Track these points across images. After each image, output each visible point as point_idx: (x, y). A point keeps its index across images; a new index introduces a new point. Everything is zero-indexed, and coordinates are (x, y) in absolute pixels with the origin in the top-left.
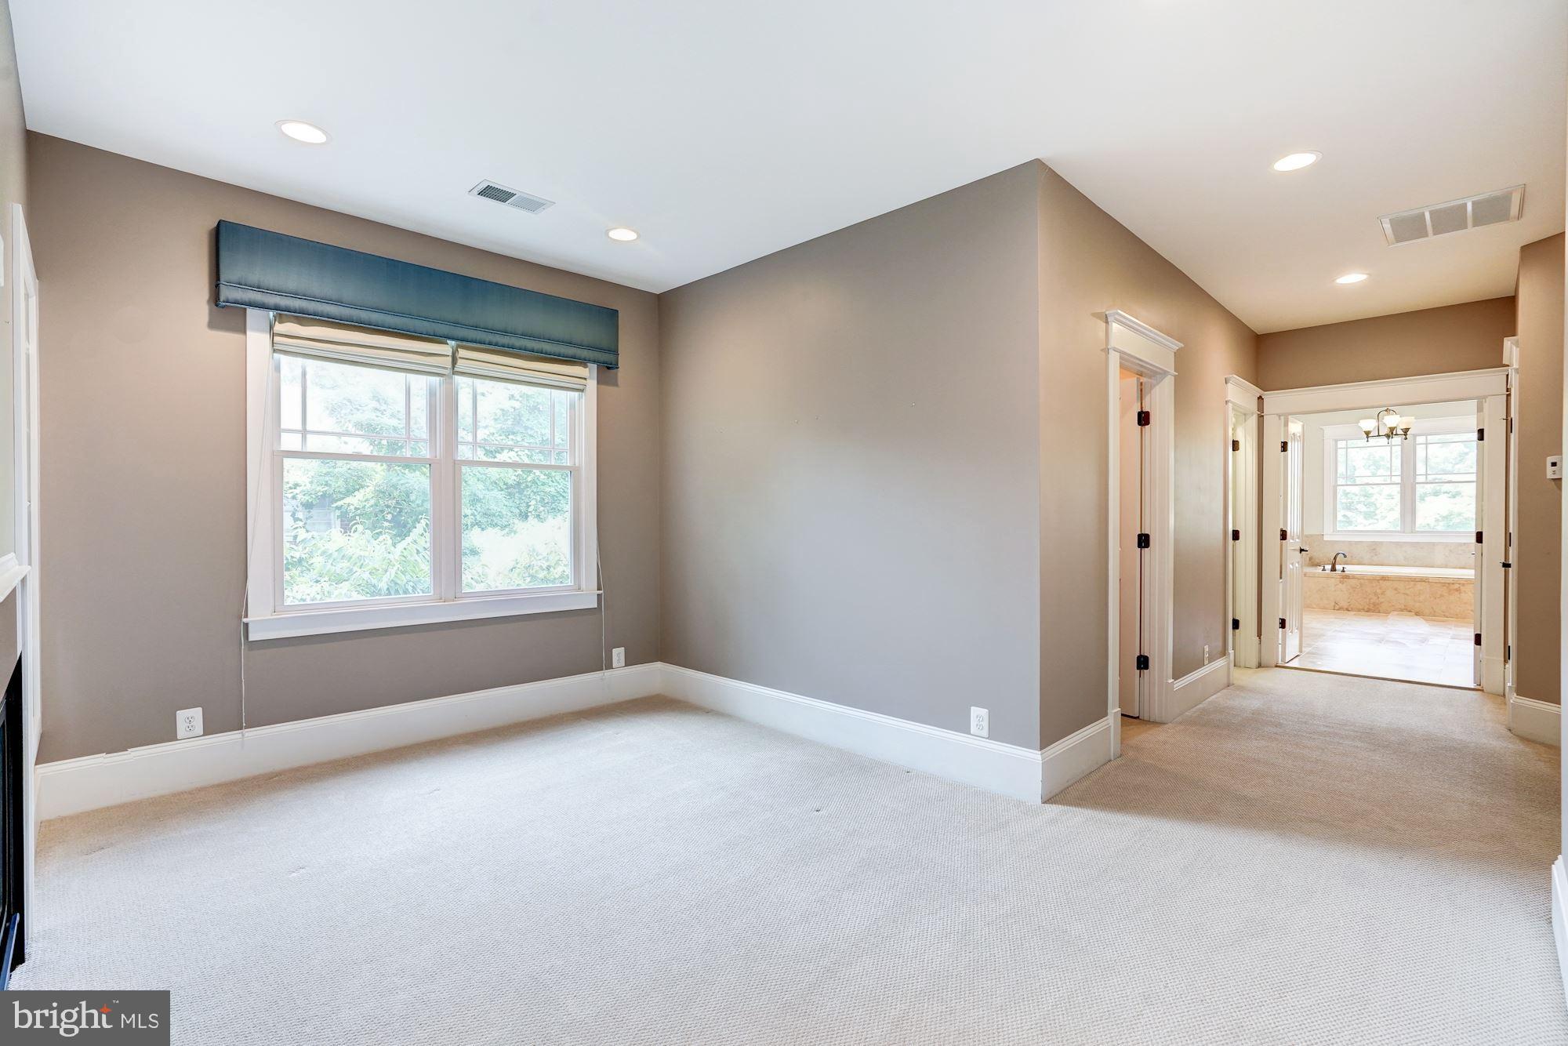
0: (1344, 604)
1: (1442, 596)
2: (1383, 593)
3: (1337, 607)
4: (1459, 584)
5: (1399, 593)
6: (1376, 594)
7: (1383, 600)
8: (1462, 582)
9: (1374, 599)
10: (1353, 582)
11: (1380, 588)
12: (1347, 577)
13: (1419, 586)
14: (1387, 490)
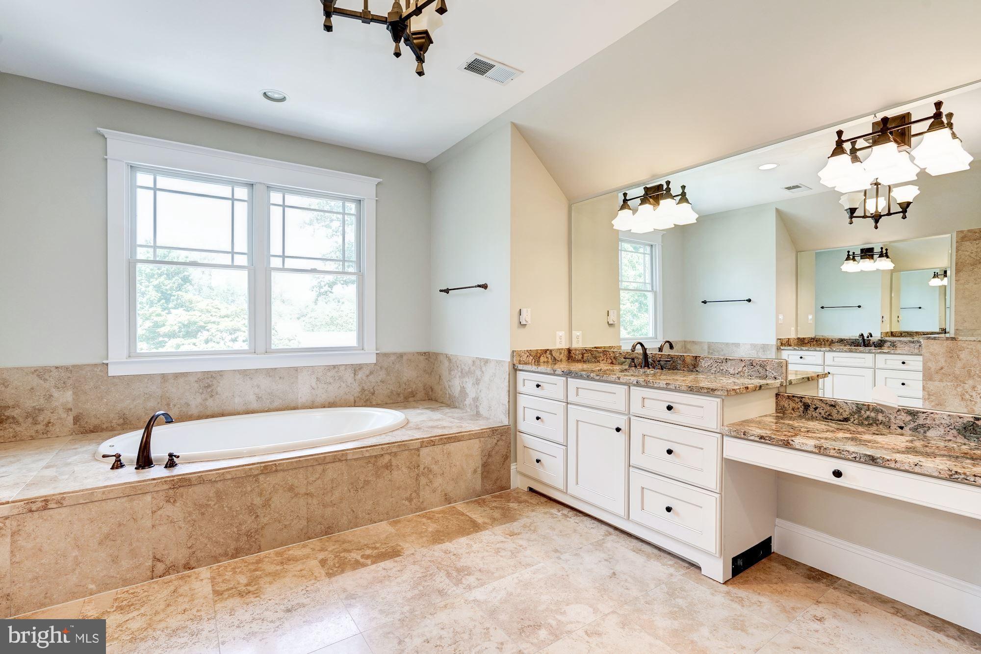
0: (178, 555)
1: (367, 482)
2: (266, 504)
3: (160, 567)
4: (390, 454)
5: (296, 495)
6: (251, 510)
7: (265, 520)
8: (394, 450)
9: (249, 523)
10: (198, 492)
11: (260, 494)
12: (185, 482)
13: (332, 472)
14: (220, 278)
